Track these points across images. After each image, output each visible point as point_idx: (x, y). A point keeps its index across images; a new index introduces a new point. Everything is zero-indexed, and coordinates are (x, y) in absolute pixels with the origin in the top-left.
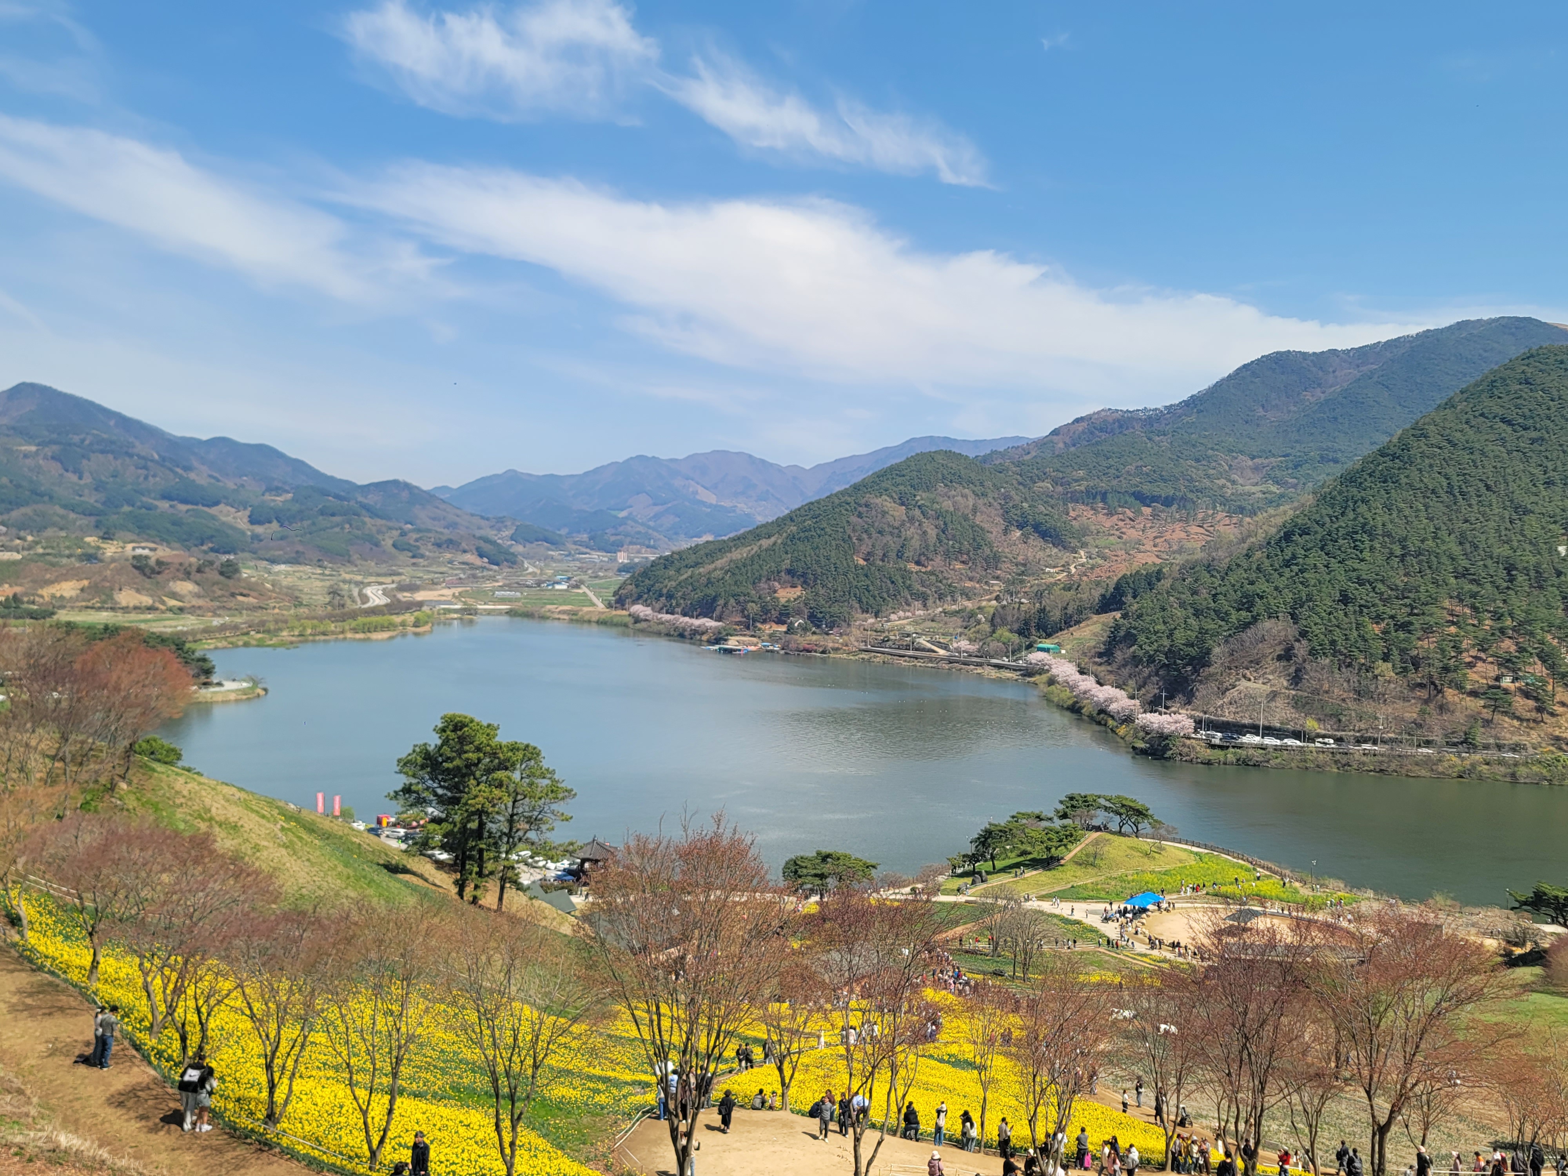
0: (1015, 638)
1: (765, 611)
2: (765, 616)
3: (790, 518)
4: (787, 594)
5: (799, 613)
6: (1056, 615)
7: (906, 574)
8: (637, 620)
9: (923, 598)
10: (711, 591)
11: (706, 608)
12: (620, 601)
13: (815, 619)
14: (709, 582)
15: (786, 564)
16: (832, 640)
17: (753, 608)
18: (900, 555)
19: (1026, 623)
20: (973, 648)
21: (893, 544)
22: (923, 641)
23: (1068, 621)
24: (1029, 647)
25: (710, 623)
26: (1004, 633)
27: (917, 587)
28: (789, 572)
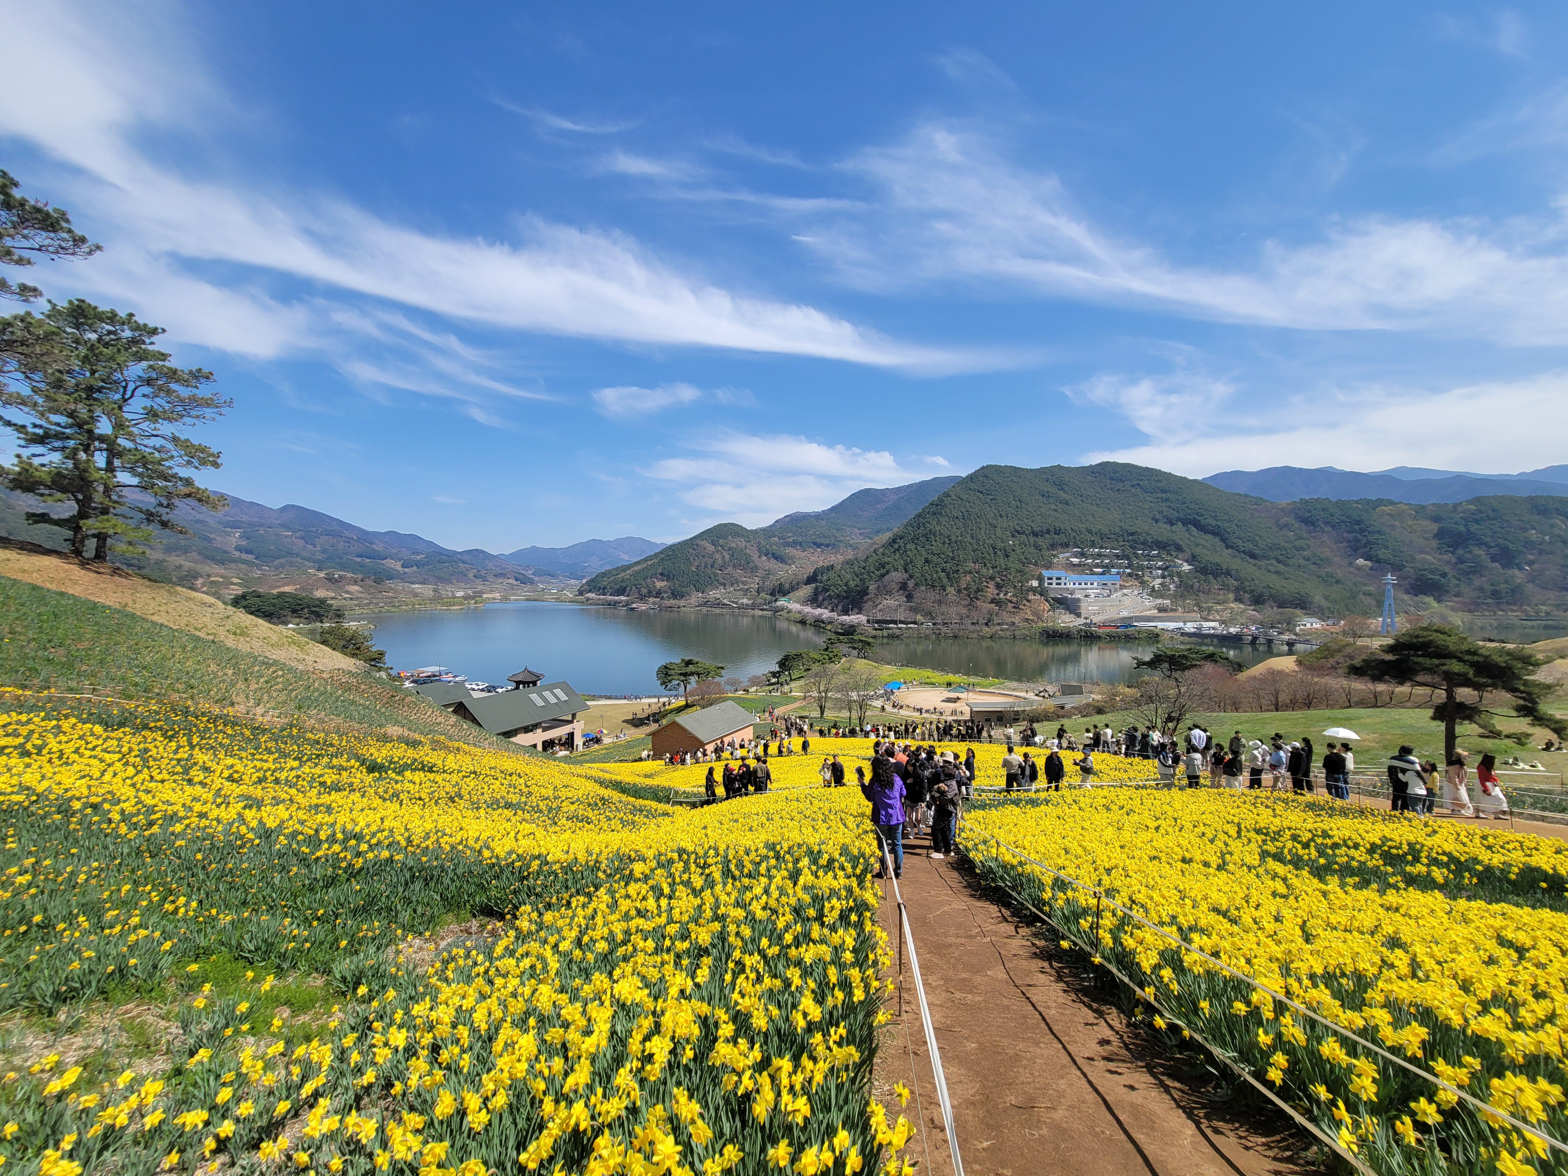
0: (769, 597)
1: (650, 592)
2: (650, 594)
3: (661, 552)
4: (659, 584)
5: (665, 592)
6: (787, 586)
7: (716, 575)
8: (588, 599)
9: (724, 585)
10: (624, 584)
11: (621, 592)
12: (581, 593)
13: (675, 595)
14: (623, 581)
15: (660, 571)
16: (682, 603)
17: (644, 591)
18: (712, 566)
19: (774, 590)
20: (750, 602)
21: (710, 562)
22: (725, 601)
23: (793, 588)
24: (776, 601)
25: (623, 598)
26: (763, 595)
27: (721, 580)
28: (661, 574)
